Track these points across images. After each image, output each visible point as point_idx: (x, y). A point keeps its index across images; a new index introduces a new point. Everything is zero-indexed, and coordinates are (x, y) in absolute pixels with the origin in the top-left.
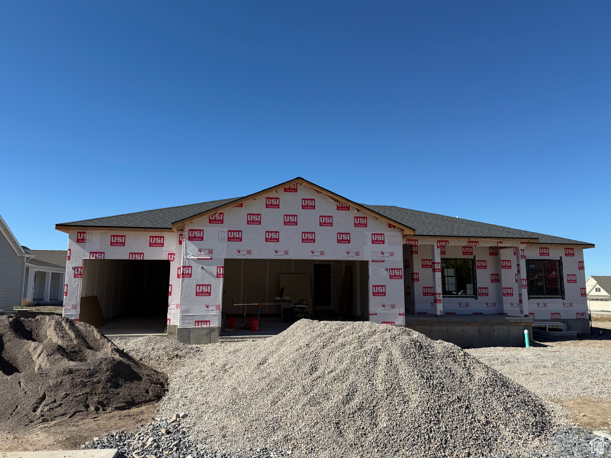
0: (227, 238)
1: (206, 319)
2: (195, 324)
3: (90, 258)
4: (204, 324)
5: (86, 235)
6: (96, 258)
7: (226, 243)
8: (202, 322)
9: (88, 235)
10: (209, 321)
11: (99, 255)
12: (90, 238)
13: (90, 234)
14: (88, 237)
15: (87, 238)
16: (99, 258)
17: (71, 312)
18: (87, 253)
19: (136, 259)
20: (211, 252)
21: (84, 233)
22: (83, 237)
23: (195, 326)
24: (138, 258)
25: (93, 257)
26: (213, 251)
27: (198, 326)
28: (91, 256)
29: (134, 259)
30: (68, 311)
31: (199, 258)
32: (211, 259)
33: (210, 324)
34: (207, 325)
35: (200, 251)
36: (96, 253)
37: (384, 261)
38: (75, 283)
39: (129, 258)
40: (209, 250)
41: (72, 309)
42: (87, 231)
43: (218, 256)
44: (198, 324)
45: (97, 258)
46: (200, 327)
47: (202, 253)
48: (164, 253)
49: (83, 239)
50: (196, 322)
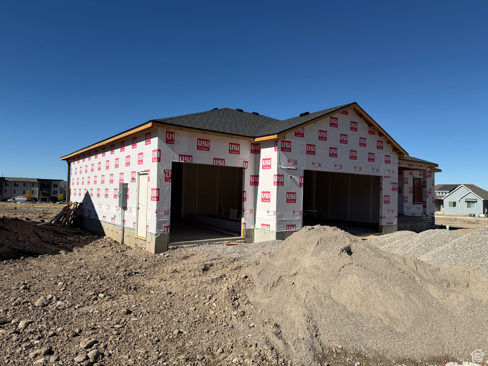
0: (306, 151)
1: (293, 224)
2: (287, 228)
3: (179, 161)
4: (292, 228)
5: (174, 136)
6: (184, 161)
7: (305, 155)
8: (291, 226)
9: (176, 135)
10: (295, 225)
11: (187, 159)
12: (179, 140)
13: (178, 135)
14: (176, 138)
15: (176, 140)
16: (188, 162)
17: (164, 219)
18: (176, 155)
19: (219, 165)
20: (296, 163)
21: (173, 133)
22: (172, 137)
23: (287, 229)
24: (221, 164)
25: (182, 160)
26: (297, 162)
27: (289, 229)
28: (181, 159)
29: (217, 164)
30: (161, 217)
31: (288, 168)
32: (296, 169)
33: (296, 228)
34: (294, 228)
35: (289, 162)
36: (185, 156)
37: (390, 177)
38: (166, 187)
39: (213, 164)
40: (295, 161)
41: (164, 215)
42: (176, 131)
43: (301, 167)
44: (289, 228)
45: (186, 162)
46: (290, 230)
47: (290, 163)
48: (240, 160)
49: (172, 140)
50: (287, 226)
